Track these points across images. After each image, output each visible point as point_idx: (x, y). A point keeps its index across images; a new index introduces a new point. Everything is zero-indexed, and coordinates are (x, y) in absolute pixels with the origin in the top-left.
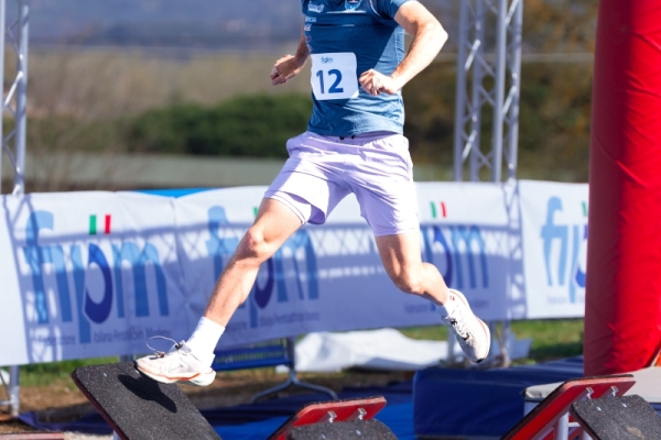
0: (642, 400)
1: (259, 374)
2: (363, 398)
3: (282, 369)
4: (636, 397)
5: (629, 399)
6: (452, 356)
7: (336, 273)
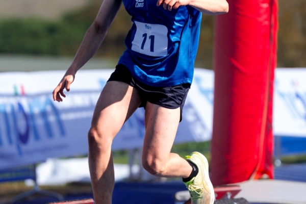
0: (246, 201)
1: (15, 186)
2: (80, 199)
3: (29, 183)
4: (242, 199)
5: (237, 200)
6: (131, 174)
7: (71, 116)
